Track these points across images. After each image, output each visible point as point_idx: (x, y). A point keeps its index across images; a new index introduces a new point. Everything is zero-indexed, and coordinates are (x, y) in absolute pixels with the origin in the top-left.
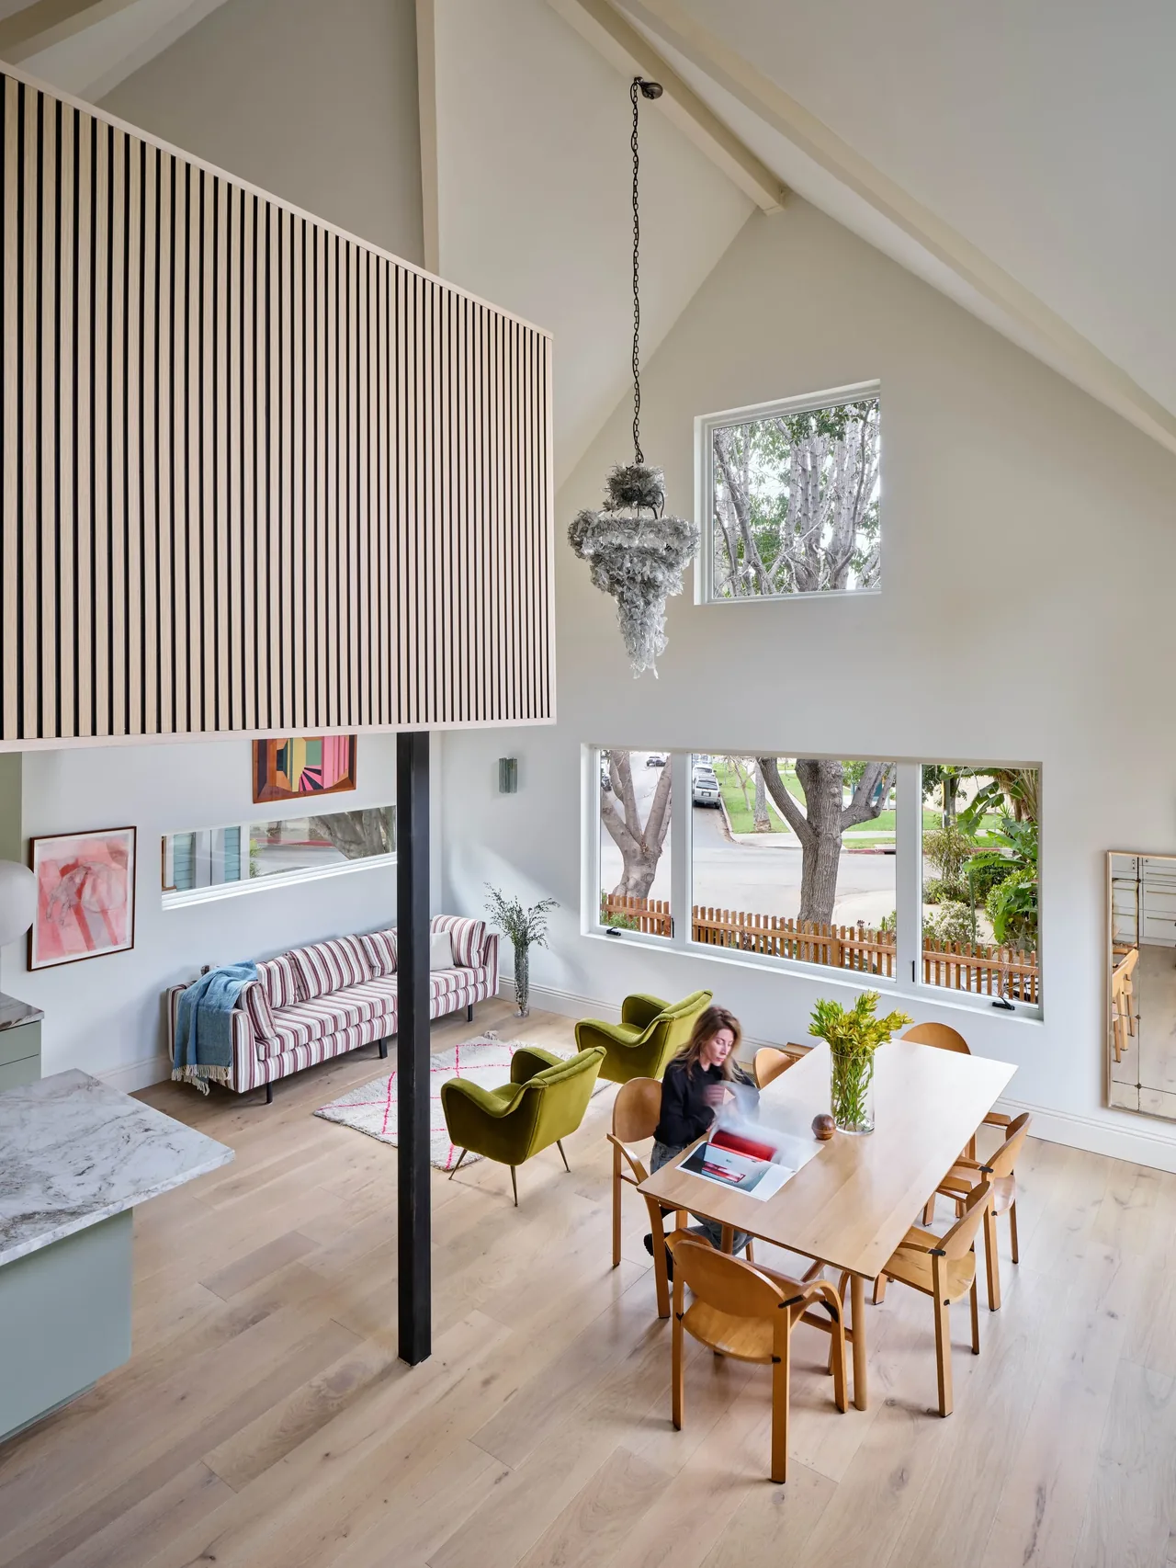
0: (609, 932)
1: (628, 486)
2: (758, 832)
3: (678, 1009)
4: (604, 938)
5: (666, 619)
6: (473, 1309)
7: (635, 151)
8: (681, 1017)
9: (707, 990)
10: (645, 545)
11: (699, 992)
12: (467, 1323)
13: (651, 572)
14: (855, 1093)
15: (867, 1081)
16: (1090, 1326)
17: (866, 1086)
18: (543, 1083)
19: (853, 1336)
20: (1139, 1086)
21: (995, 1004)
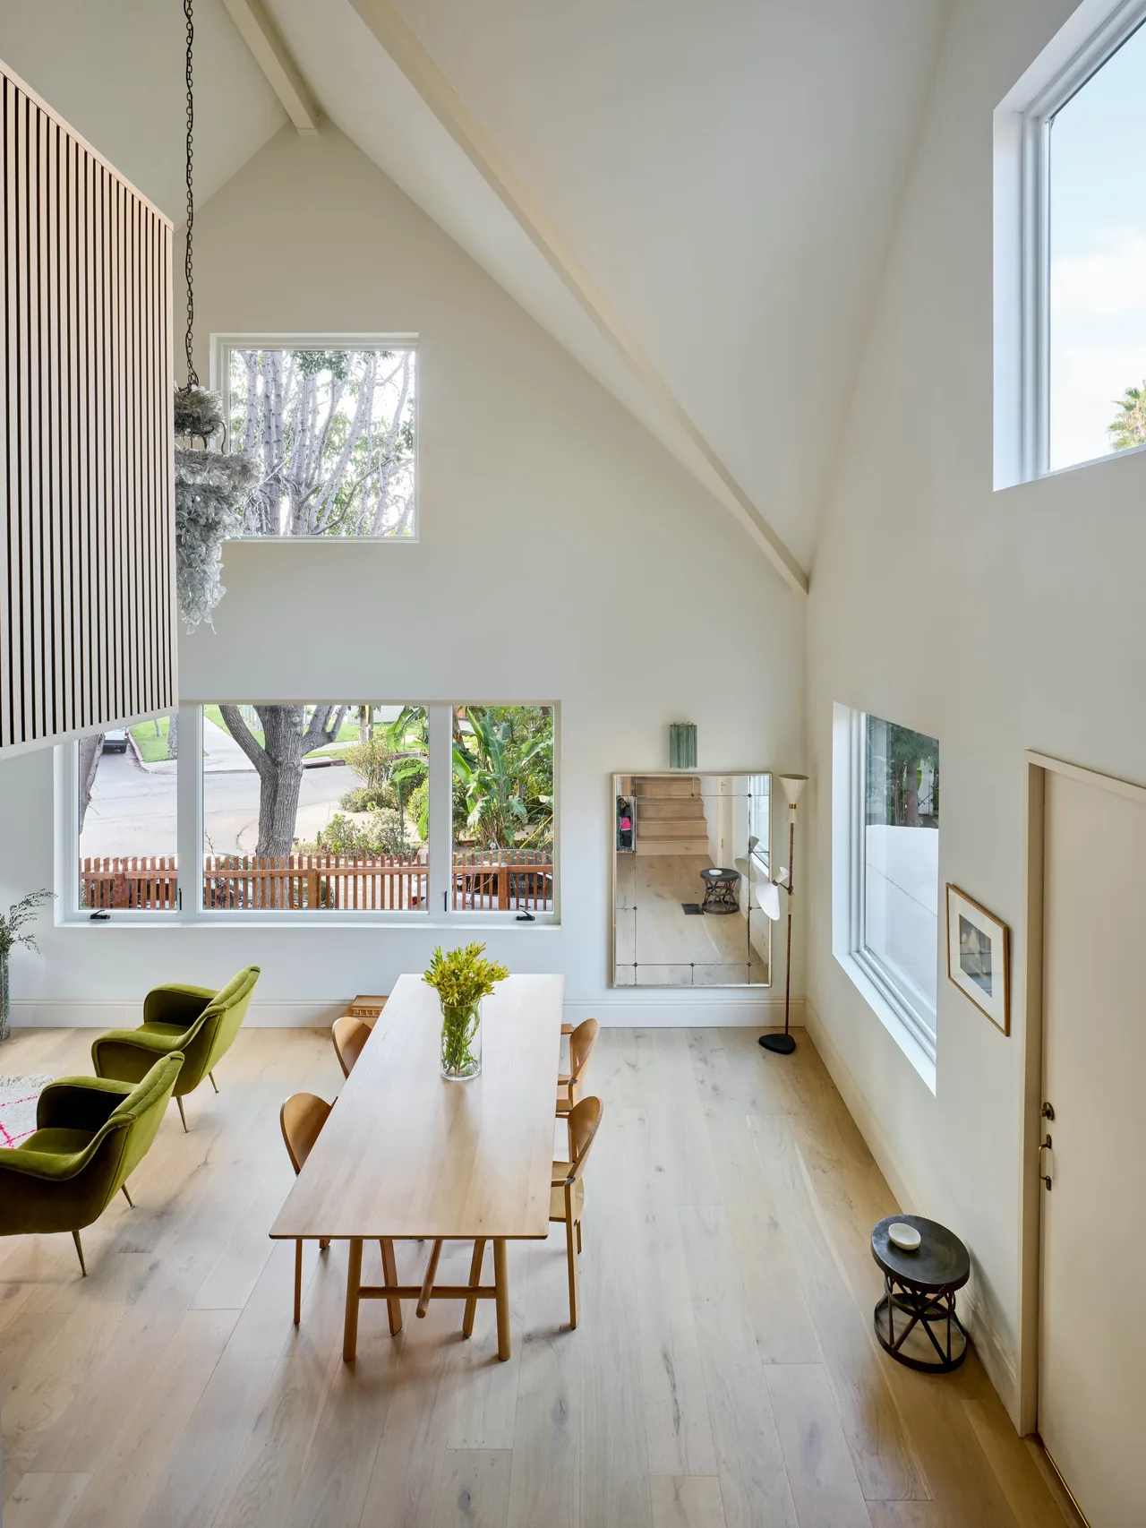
0: (94, 917)
1: (186, 412)
2: (172, 759)
3: (227, 996)
4: (88, 925)
5: (221, 565)
6: (22, 1475)
7: (189, 17)
8: (233, 1005)
9: (252, 965)
10: (211, 483)
11: (244, 970)
12: (18, 1500)
13: (216, 514)
14: (459, 1041)
15: (475, 1030)
16: (648, 1187)
17: (473, 1034)
18: (130, 1117)
19: (497, 1292)
20: (636, 965)
21: (519, 918)
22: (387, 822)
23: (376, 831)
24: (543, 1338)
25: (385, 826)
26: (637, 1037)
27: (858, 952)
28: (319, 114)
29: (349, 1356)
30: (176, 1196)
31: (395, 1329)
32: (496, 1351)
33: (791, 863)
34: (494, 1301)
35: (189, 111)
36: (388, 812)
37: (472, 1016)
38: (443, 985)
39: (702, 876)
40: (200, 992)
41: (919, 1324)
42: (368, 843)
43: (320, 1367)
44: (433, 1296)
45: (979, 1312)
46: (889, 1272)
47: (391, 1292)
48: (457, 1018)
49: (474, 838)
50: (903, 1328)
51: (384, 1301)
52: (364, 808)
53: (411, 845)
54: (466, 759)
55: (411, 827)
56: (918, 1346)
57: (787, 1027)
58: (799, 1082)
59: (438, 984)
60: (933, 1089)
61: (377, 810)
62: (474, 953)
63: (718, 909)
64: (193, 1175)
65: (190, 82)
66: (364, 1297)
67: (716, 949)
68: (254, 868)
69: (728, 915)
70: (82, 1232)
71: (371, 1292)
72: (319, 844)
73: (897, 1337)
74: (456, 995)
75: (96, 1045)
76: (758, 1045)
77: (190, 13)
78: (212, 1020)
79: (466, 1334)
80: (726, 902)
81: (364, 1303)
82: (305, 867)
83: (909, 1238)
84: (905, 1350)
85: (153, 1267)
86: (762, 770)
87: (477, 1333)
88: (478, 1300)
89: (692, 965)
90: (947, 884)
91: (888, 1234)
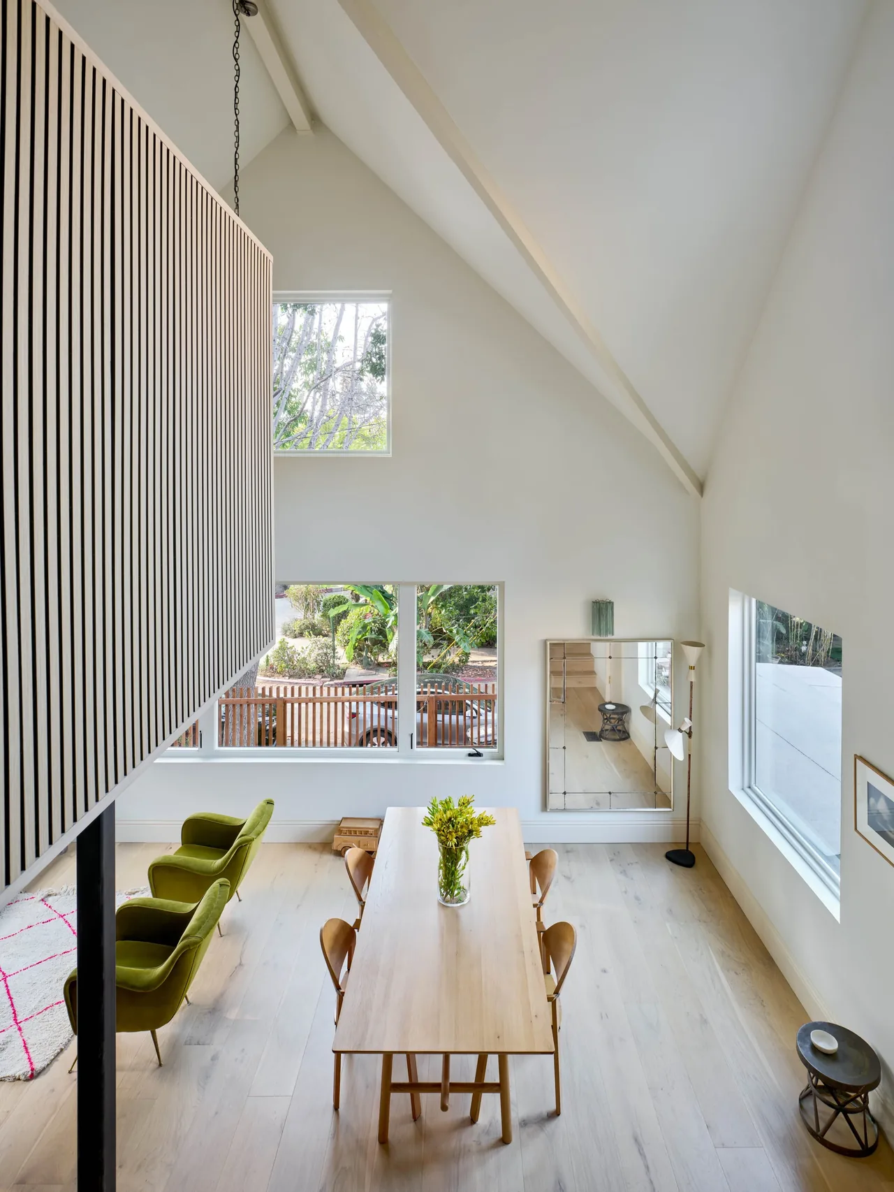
3: (252, 828)
9: (268, 798)
11: (260, 802)
14: (453, 874)
15: (465, 864)
16: (598, 987)
17: (464, 868)
18: (198, 939)
19: (501, 1087)
20: (565, 793)
21: (470, 755)
22: (322, 648)
23: (313, 655)
24: (535, 1123)
25: (321, 651)
26: (567, 852)
27: (750, 787)
28: (314, 118)
29: (383, 1139)
30: (222, 995)
31: (416, 1116)
32: (500, 1134)
33: (691, 713)
34: (498, 1095)
35: (237, 133)
36: (322, 639)
37: (464, 853)
38: (443, 831)
39: (600, 710)
40: (226, 820)
41: (841, 1114)
42: (307, 664)
43: (360, 1147)
44: (452, 1091)
45: (889, 1107)
46: (811, 1069)
47: (414, 1087)
48: (451, 858)
49: (390, 660)
50: (828, 1118)
51: (408, 1095)
52: (301, 635)
53: (341, 666)
54: (385, 597)
55: (340, 651)
56: (838, 1132)
57: (688, 843)
58: (704, 893)
59: (439, 830)
60: (838, 917)
61: (314, 638)
62: (465, 803)
63: (613, 737)
64: (232, 976)
65: (237, 111)
66: (395, 1091)
67: (617, 773)
68: (234, 697)
69: (621, 742)
70: (158, 1031)
71: (399, 1087)
72: (267, 665)
73: (822, 1126)
74: (455, 840)
75: (152, 869)
76: (665, 859)
77: (237, 57)
78: (243, 848)
79: (473, 1119)
80: (619, 731)
81: (395, 1096)
82: (274, 695)
83: (829, 1044)
84: (829, 1137)
85: (214, 1058)
86: (665, 637)
87: (482, 1119)
88: (483, 1094)
89: (610, 793)
90: (855, 755)
91: (810, 1040)
